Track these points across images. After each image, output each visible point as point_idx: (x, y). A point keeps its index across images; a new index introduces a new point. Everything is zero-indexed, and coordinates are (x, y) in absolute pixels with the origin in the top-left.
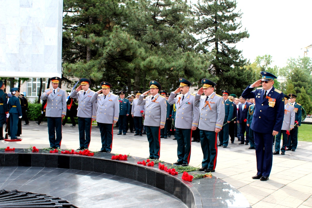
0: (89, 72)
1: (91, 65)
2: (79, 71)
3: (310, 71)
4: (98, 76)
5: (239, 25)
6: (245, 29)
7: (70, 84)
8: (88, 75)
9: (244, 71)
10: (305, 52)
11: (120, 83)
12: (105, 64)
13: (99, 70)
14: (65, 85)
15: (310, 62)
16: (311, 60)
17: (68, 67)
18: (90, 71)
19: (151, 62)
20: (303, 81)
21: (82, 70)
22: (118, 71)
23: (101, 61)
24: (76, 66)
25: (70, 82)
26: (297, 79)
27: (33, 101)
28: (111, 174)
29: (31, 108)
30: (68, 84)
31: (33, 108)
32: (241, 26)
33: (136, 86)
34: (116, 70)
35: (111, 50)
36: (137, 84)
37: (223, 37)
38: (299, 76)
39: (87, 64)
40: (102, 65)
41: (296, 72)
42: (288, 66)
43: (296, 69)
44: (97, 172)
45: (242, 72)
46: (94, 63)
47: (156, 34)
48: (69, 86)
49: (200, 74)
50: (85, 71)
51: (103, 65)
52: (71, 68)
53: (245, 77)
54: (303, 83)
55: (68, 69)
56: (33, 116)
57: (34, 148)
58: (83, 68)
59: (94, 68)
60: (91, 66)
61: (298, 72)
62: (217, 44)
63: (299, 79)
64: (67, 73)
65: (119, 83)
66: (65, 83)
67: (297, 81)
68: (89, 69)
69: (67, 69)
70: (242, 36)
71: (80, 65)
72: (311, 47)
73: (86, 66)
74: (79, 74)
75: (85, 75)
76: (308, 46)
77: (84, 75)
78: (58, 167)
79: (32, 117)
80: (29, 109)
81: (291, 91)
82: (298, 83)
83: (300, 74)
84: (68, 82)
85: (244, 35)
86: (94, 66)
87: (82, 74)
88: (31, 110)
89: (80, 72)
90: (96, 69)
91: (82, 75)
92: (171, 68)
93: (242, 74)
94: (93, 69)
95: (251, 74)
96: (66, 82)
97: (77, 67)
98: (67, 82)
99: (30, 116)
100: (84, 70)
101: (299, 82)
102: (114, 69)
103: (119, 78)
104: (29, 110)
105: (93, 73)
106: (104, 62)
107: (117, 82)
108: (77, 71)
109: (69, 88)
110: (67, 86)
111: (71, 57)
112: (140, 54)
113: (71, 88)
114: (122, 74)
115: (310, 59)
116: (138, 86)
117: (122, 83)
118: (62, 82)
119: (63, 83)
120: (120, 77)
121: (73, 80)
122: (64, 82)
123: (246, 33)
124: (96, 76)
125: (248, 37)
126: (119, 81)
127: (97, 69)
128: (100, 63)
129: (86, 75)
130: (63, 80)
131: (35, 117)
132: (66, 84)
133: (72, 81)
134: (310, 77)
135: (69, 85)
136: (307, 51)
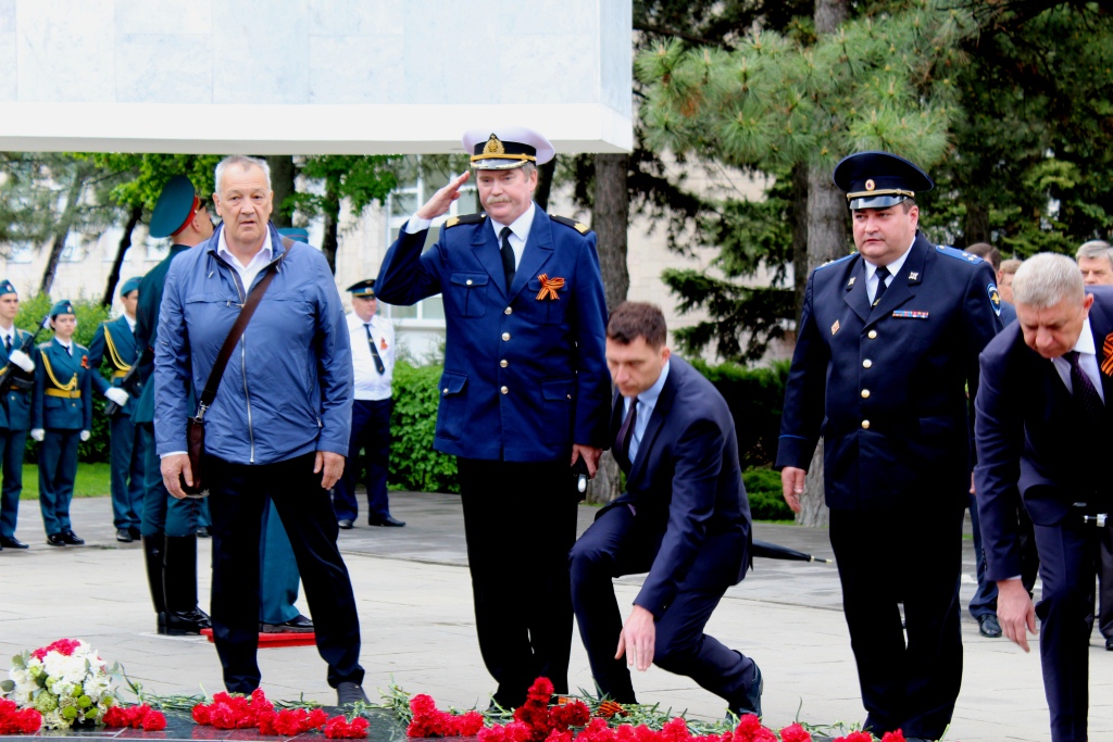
0: (842, 116)
1: (853, 57)
2: (766, 102)
4: (911, 138)
7: (690, 225)
8: (829, 136)
11: (1062, 210)
12: (965, 44)
13: (922, 89)
14: (653, 227)
17: (675, 72)
18: (846, 106)
21: (789, 97)
22: (1058, 109)
23: (934, 24)
24: (743, 65)
25: (689, 205)
27: (426, 350)
29: (414, 397)
30: (675, 226)
31: (422, 401)
34: (1042, 100)
39: (822, 50)
40: (940, 54)
46: (881, 43)
48: (681, 240)
50: (805, 104)
51: (951, 51)
52: (705, 82)
55: (683, 95)
56: (425, 459)
57: (423, 703)
58: (791, 79)
59: (876, 78)
60: (857, 67)
64: (671, 120)
65: (1053, 207)
66: (652, 216)
68: (840, 91)
69: (670, 90)
71: (766, 61)
73: (818, 67)
74: (763, 126)
75: (811, 138)
77: (798, 138)
79: (415, 462)
80: (400, 409)
84: (674, 207)
86: (874, 63)
87: (790, 124)
88: (410, 410)
89: (771, 110)
90: (894, 87)
91: (787, 135)
94: (867, 90)
96: (659, 204)
97: (745, 76)
98: (668, 211)
99: (405, 456)
100: (798, 96)
102: (1030, 94)
103: (1057, 173)
104: (401, 416)
105: (874, 117)
106: (960, 26)
107: (1043, 204)
108: (749, 102)
109: (681, 250)
110: (672, 238)
111: (698, 16)
113: (695, 249)
114: (1091, 125)
117: (1078, 209)
118: (633, 208)
119: (640, 211)
120: (1065, 166)
121: (710, 189)
122: (649, 208)
124: (892, 139)
126: (1056, 191)
127: (901, 83)
128: (922, 39)
129: (820, 139)
130: (636, 194)
131: (437, 463)
132: (662, 225)
133: (703, 196)
135: (681, 228)
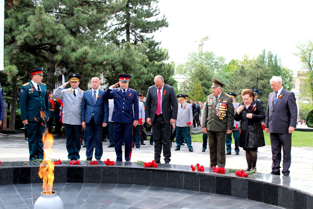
3: (214, 68)
5: (156, 11)
6: (164, 16)
9: (163, 67)
10: (199, 45)
15: (213, 57)
16: (214, 56)
19: (86, 53)
20: (208, 80)
26: (202, 78)
28: (143, 185)
32: (159, 13)
33: (50, 84)
35: (29, 37)
36: (50, 82)
37: (140, 25)
38: (205, 74)
41: (201, 69)
42: (189, 61)
43: (201, 66)
44: (123, 183)
45: (160, 68)
47: (84, 19)
49: (140, 69)
53: (165, 74)
54: (209, 82)
61: (204, 69)
62: (128, 33)
63: (204, 77)
67: (203, 80)
70: (160, 24)
72: (206, 39)
76: (204, 39)
78: (67, 182)
81: (199, 91)
82: (203, 82)
83: (206, 71)
85: (163, 24)
92: (103, 62)
93: (161, 70)
95: (170, 71)
101: (205, 81)
112: (70, 43)
115: (214, 54)
116: (52, 84)
123: (165, 21)
125: (167, 26)
134: (214, 75)
136: (203, 45)
